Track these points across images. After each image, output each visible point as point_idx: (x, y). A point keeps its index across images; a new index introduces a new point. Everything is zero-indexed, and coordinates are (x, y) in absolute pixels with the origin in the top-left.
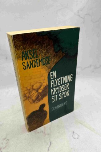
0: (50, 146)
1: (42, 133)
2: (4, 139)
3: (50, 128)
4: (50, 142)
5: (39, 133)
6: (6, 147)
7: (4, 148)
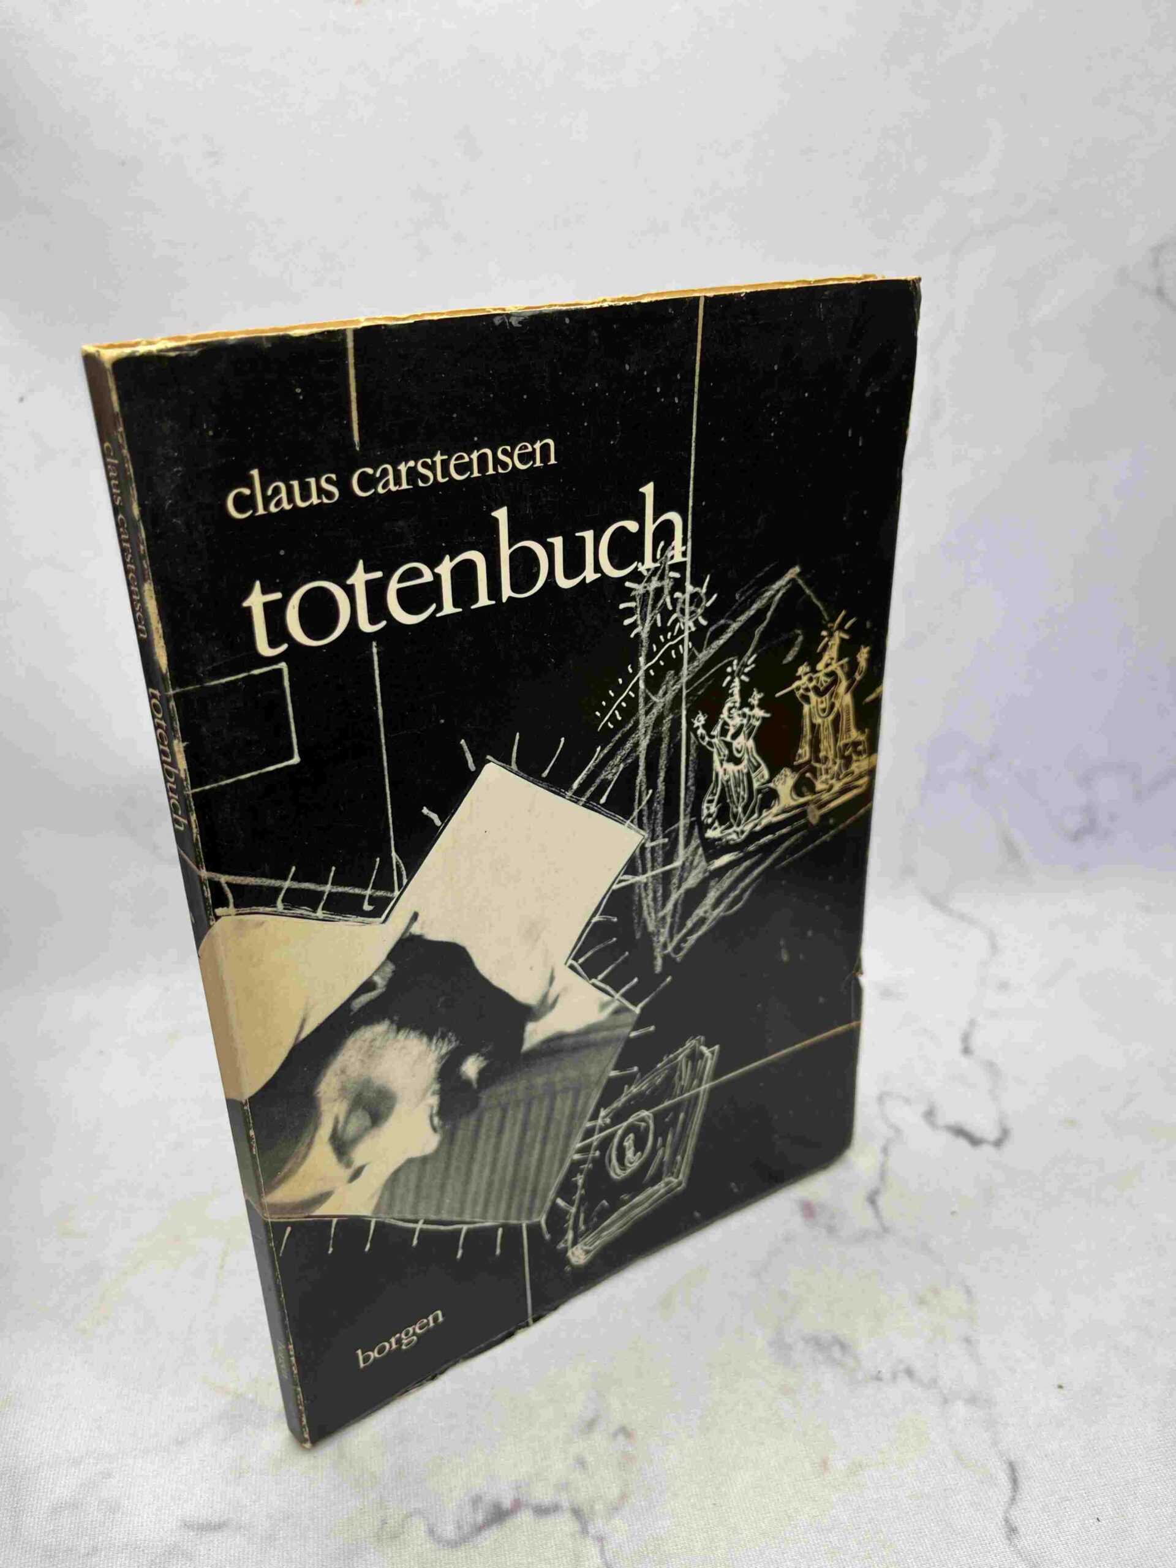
0: (1013, 1500)
1: (905, 1383)
2: (590, 1425)
3: (967, 1340)
4: (1005, 1466)
5: (878, 1378)
6: (623, 1497)
7: (614, 1509)
